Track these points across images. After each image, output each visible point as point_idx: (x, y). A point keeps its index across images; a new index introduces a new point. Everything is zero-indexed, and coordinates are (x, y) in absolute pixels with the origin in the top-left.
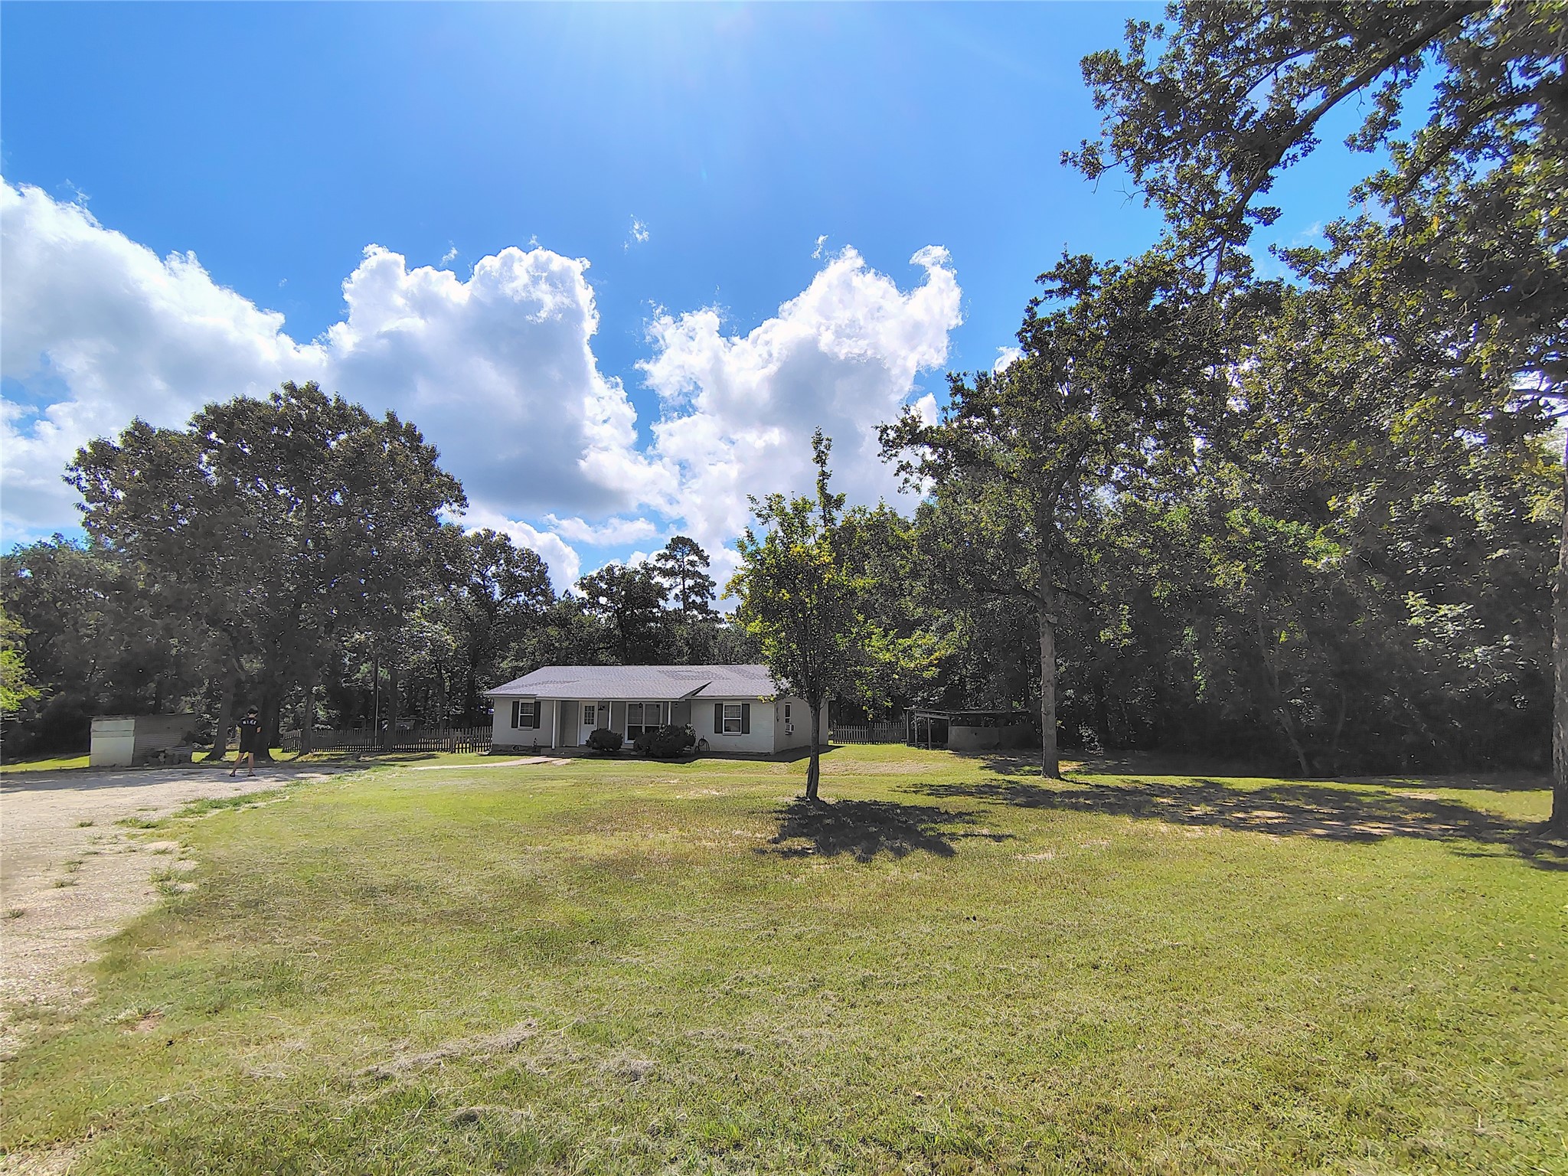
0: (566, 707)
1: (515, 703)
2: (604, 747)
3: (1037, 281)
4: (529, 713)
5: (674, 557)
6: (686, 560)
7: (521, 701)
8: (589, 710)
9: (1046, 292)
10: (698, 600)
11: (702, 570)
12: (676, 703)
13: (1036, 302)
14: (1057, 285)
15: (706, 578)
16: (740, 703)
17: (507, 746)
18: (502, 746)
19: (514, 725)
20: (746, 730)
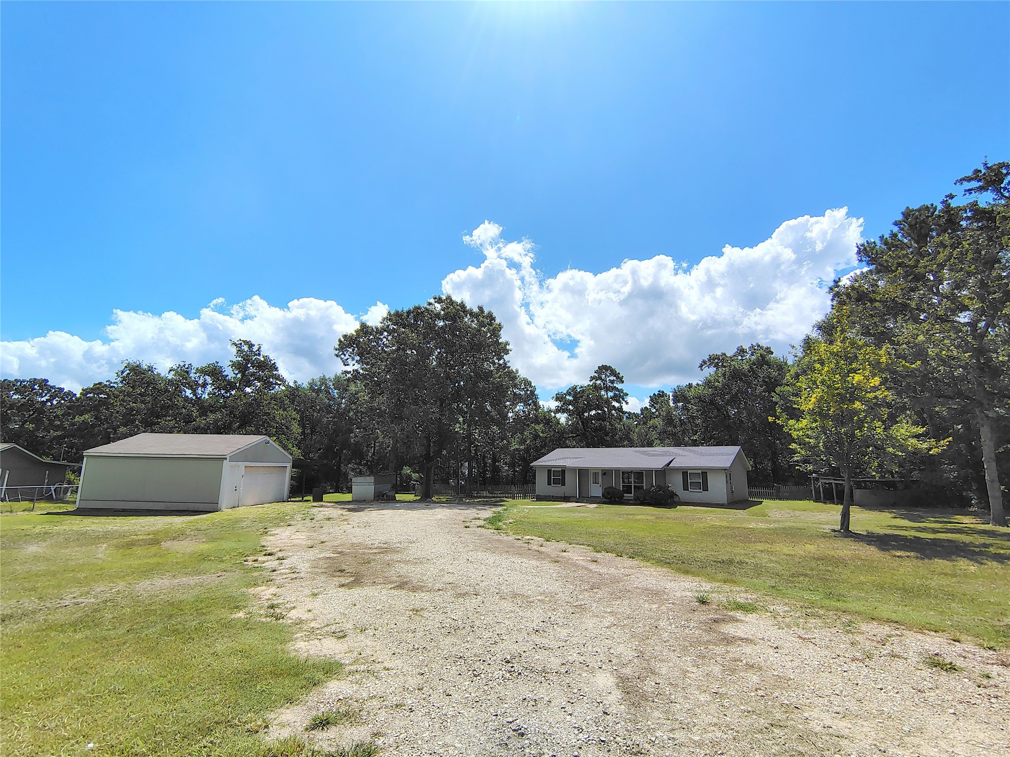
0: (582, 473)
1: (549, 471)
2: (612, 497)
3: (955, 184)
4: (558, 476)
5: (600, 379)
6: (607, 380)
7: (553, 469)
8: (595, 474)
9: (965, 191)
10: (617, 405)
11: (619, 386)
12: (657, 471)
13: (951, 197)
14: (975, 184)
15: (621, 391)
16: (700, 472)
17: (546, 496)
18: (542, 496)
19: (549, 484)
20: (706, 489)
